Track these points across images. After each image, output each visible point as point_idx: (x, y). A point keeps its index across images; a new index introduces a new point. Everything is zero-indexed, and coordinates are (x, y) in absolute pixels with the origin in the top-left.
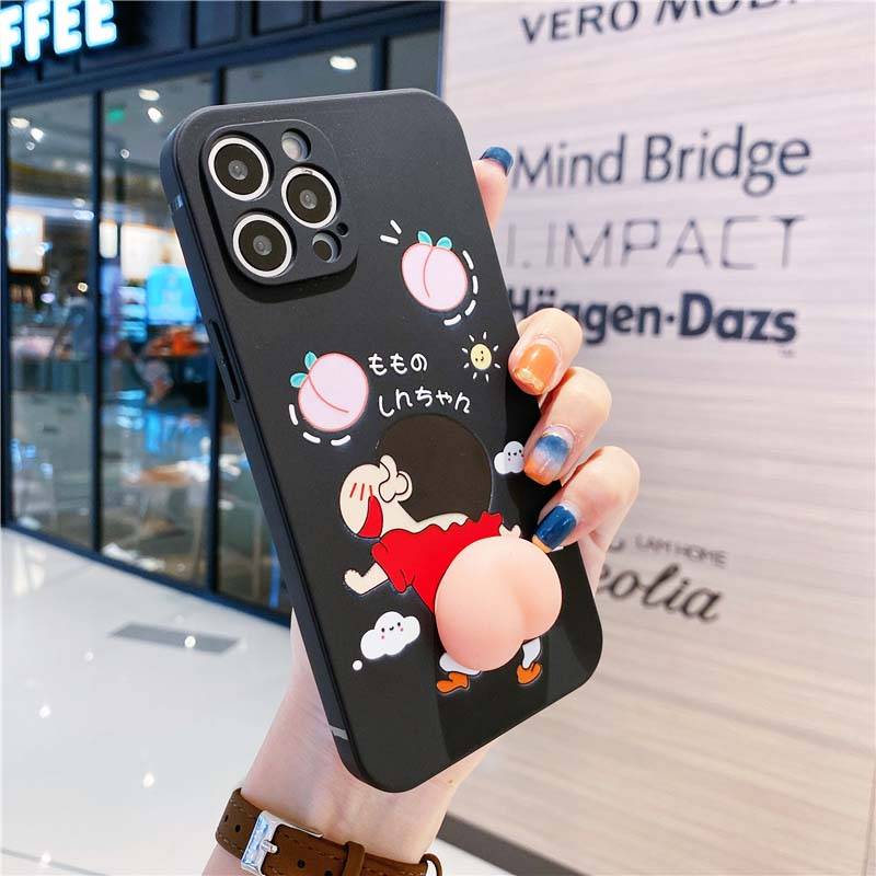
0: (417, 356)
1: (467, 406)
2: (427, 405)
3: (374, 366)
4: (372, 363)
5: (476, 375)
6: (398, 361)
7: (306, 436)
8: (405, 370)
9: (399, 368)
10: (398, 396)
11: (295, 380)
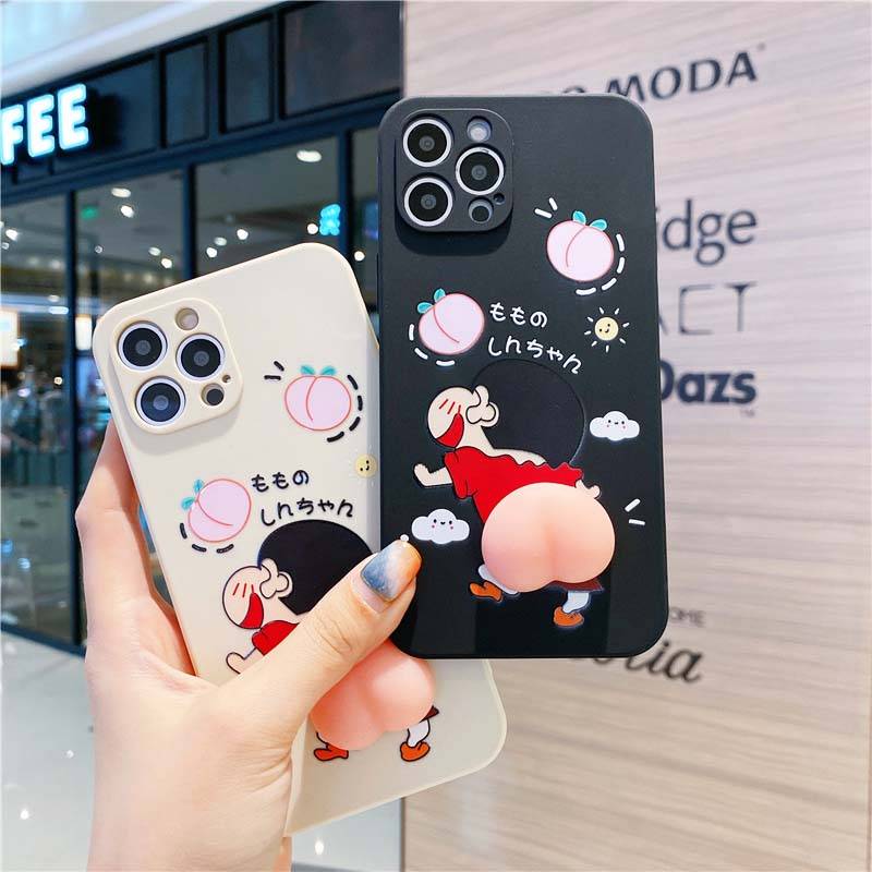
0: (539, 314)
1: (577, 368)
2: (535, 356)
3: (494, 312)
4: (493, 309)
5: (595, 343)
6: (518, 313)
7: (417, 350)
8: (524, 322)
9: (518, 320)
10: (510, 342)
11: (422, 307)
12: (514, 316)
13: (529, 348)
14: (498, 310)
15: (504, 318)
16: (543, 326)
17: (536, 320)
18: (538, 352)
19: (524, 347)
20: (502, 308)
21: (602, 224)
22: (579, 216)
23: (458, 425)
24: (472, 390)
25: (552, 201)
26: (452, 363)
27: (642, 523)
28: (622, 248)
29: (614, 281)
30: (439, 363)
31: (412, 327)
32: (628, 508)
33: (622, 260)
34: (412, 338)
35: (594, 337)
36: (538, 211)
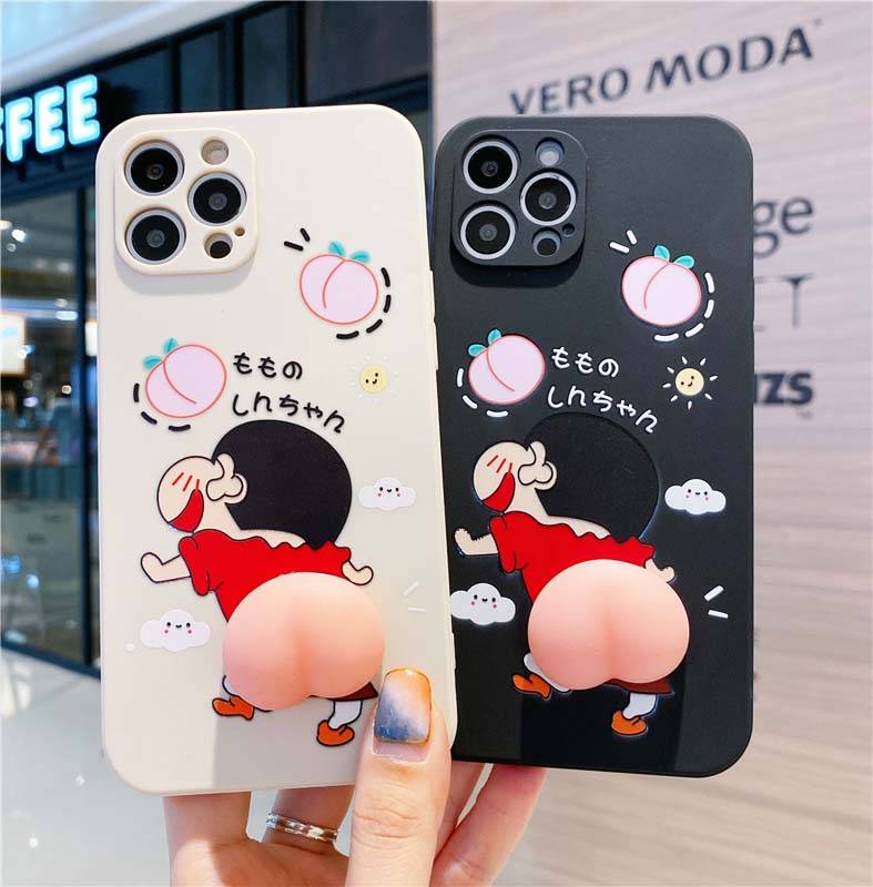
0: (609, 361)
1: (652, 425)
2: (602, 410)
3: (556, 358)
4: (555, 354)
5: (675, 398)
6: (585, 360)
7: (465, 398)
8: (591, 370)
9: (585, 367)
10: (573, 392)
11: (473, 350)
12: (580, 363)
13: (596, 401)
14: (562, 356)
15: (568, 365)
16: (613, 375)
17: (606, 368)
18: (606, 406)
19: (590, 398)
20: (566, 354)
21: (689, 261)
22: (662, 252)
23: (507, 486)
24: (526, 446)
25: (630, 233)
26: (505, 414)
27: (726, 616)
28: (711, 289)
29: (700, 326)
30: (489, 413)
31: (461, 371)
32: (709, 597)
33: (711, 303)
34: (460, 384)
35: (674, 390)
36: (613, 245)
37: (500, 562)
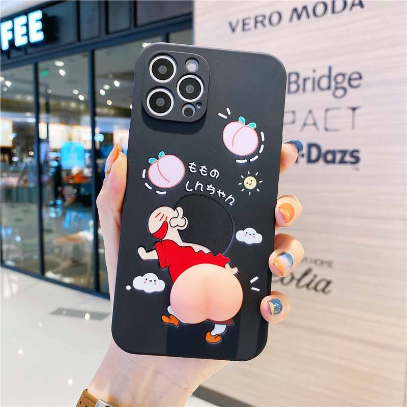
0: (215, 171)
1: (233, 202)
2: (210, 193)
3: (191, 167)
4: (190, 165)
5: (243, 190)
6: (204, 169)
7: (146, 184)
8: (206, 174)
9: (203, 172)
10: (198, 184)
11: (151, 160)
12: (201, 170)
13: (208, 189)
14: (193, 166)
16: (216, 177)
17: (213, 174)
18: (212, 191)
19: (205, 187)
20: (195, 165)
21: (254, 125)
22: (242, 119)
23: (164, 227)
24: (174, 209)
25: (228, 109)
26: (165, 193)
27: (259, 290)
28: (263, 140)
29: (257, 157)
30: (157, 192)
31: (145, 171)
32: (252, 281)
33: (262, 146)
34: (144, 177)
35: (243, 186)
36: (220, 114)
37: (159, 263)
